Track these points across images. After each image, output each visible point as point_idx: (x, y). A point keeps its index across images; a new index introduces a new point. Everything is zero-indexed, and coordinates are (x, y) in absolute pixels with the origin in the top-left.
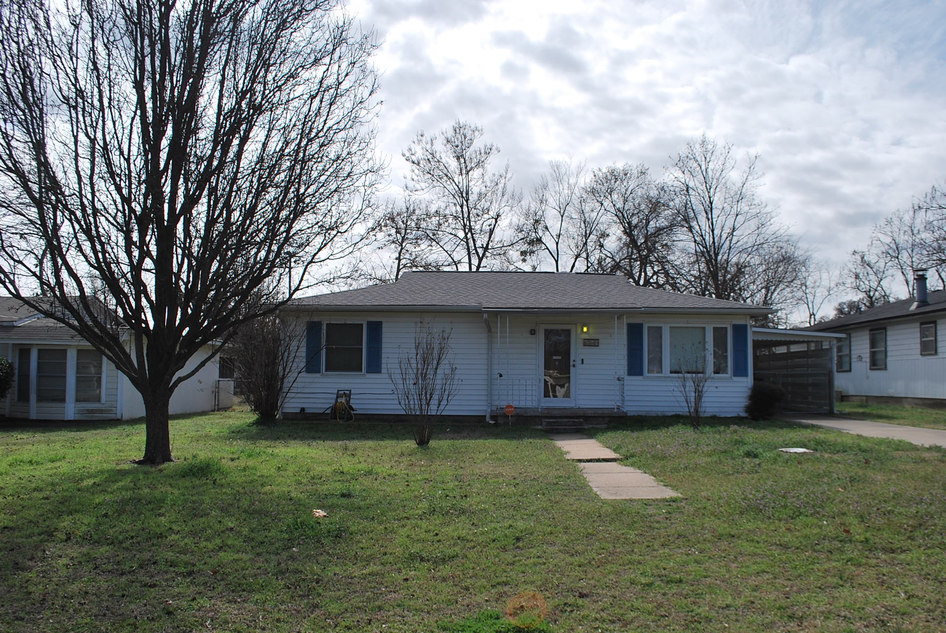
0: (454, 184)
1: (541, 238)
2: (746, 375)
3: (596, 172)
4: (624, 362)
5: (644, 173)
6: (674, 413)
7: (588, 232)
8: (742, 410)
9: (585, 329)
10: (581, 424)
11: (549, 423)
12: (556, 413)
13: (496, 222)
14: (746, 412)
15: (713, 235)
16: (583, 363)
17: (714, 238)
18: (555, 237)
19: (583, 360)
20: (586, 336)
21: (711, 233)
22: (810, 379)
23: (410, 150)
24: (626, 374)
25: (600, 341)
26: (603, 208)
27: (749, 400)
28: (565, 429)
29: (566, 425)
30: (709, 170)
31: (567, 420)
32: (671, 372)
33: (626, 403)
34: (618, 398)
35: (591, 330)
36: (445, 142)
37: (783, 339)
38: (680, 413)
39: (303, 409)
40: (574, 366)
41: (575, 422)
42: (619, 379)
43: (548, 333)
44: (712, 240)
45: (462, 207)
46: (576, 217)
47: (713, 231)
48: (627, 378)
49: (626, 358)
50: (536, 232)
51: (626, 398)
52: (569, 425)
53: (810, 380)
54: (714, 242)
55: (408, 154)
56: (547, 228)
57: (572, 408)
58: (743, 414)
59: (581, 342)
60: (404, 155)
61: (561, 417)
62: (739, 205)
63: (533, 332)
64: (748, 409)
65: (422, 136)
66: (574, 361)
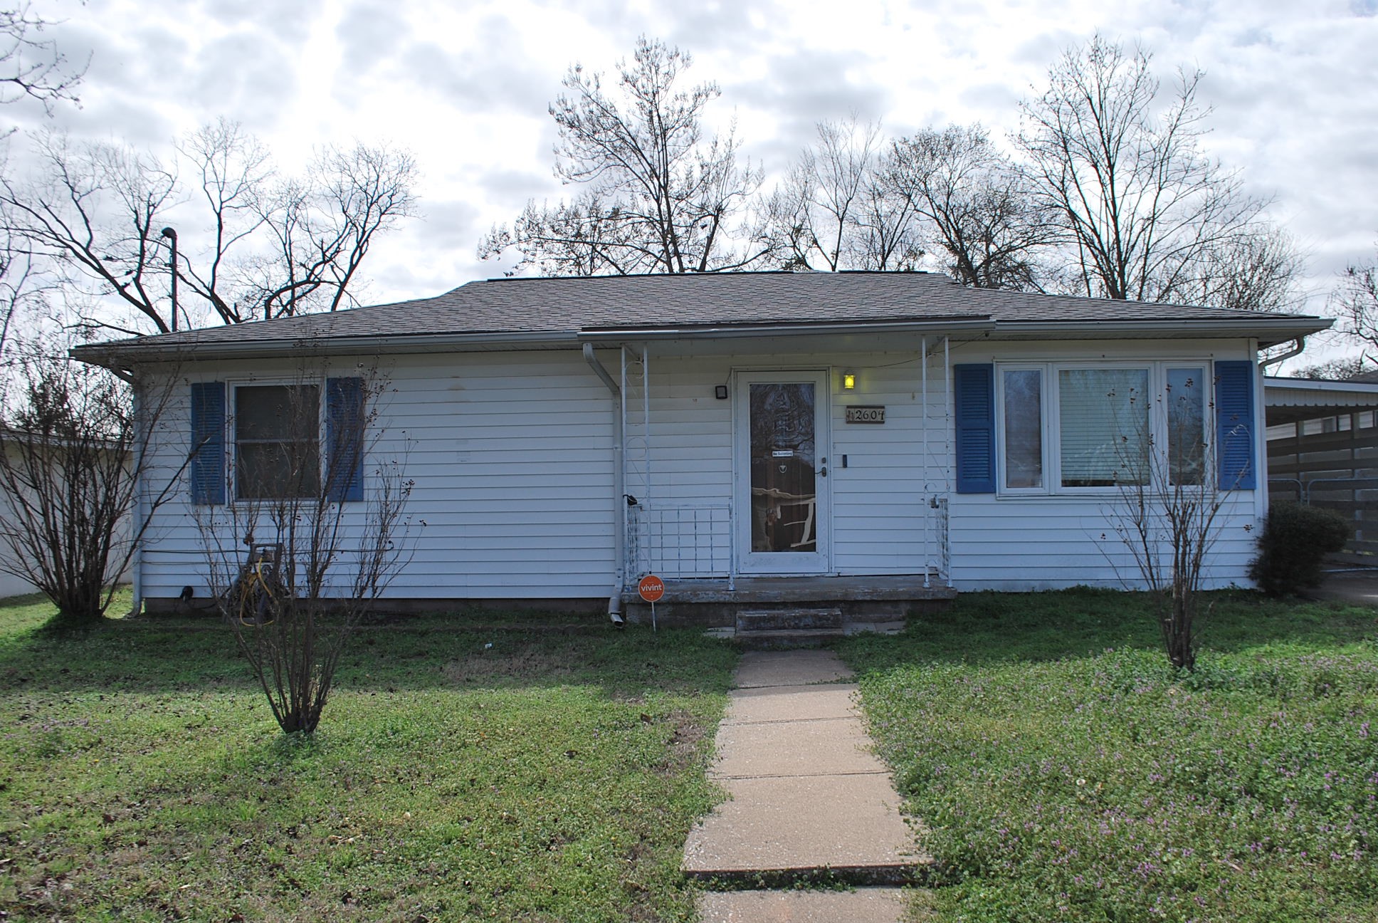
0: (645, 163)
1: (804, 256)
2: (1251, 487)
3: (898, 145)
4: (948, 460)
5: (982, 141)
6: (1073, 584)
7: (886, 248)
8: (1242, 572)
9: (849, 382)
10: (837, 623)
11: (752, 622)
12: (772, 593)
13: (717, 222)
14: (1252, 577)
15: (1116, 225)
16: (845, 465)
17: (1117, 233)
18: (830, 257)
19: (845, 457)
20: (854, 400)
21: (1111, 223)
22: (1358, 492)
23: (564, 102)
24: (953, 489)
25: (889, 411)
26: (911, 206)
27: (1260, 547)
28: (791, 639)
29: (797, 627)
30: (1107, 104)
31: (798, 612)
32: (1066, 483)
33: (954, 562)
34: (935, 549)
35: (865, 385)
36: (621, 80)
37: (1311, 403)
38: (1089, 584)
39: (188, 591)
40: (824, 473)
41: (820, 618)
42: (934, 506)
43: (758, 395)
44: (1112, 237)
45: (657, 200)
46: (866, 223)
47: (1115, 218)
48: (955, 499)
49: (952, 450)
50: (794, 247)
51: (954, 549)
52: (806, 627)
53: (1359, 495)
54: (1118, 240)
55: (558, 110)
56: (815, 242)
57: (820, 577)
58: (1245, 584)
59: (841, 413)
60: (552, 112)
61: (785, 605)
62: (1164, 168)
63: (721, 393)
64: (1256, 571)
65: (578, 70)
66: (824, 460)
